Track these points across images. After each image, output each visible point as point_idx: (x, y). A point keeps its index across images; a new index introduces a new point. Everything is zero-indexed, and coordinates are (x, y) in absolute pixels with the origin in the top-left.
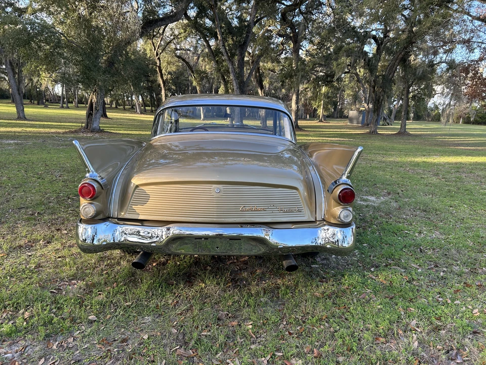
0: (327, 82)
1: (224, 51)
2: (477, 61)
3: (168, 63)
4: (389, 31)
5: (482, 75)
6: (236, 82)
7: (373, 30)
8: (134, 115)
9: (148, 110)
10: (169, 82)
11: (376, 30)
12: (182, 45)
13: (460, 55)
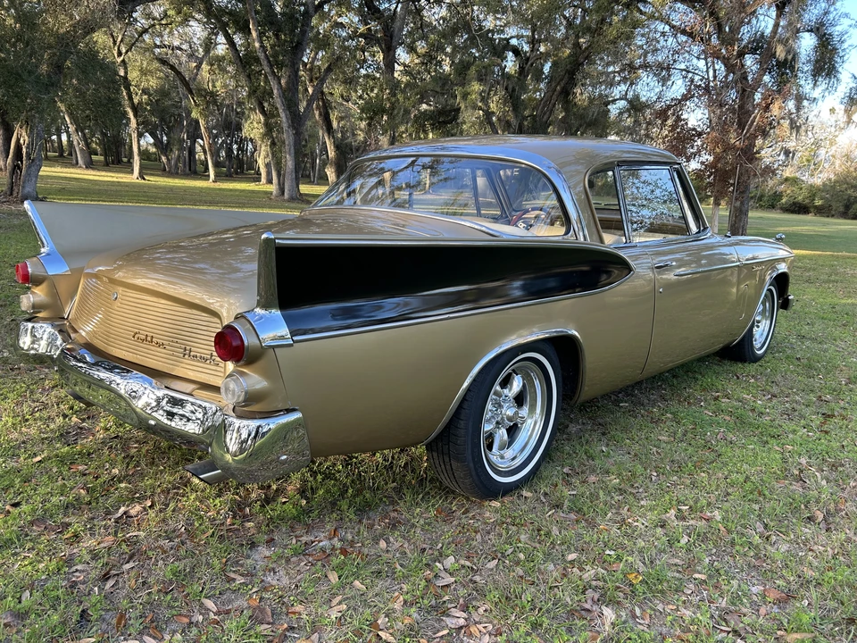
0: (439, 122)
1: (262, 57)
2: (680, 101)
3: (141, 71)
4: (540, 41)
5: (687, 124)
6: (286, 115)
7: (512, 37)
8: (72, 170)
9: (97, 162)
10: (146, 108)
11: (518, 37)
12: (166, 37)
13: (647, 87)
